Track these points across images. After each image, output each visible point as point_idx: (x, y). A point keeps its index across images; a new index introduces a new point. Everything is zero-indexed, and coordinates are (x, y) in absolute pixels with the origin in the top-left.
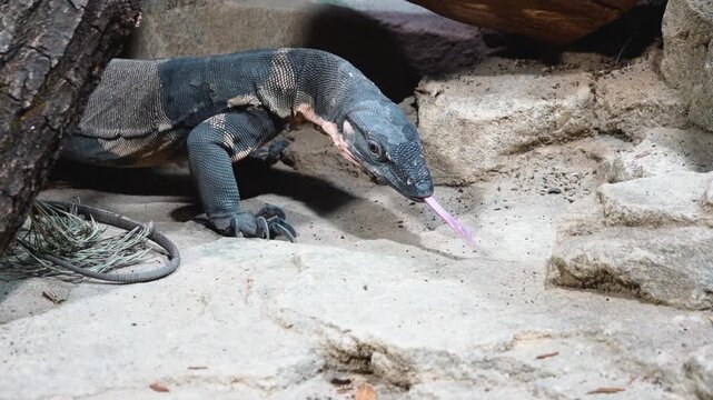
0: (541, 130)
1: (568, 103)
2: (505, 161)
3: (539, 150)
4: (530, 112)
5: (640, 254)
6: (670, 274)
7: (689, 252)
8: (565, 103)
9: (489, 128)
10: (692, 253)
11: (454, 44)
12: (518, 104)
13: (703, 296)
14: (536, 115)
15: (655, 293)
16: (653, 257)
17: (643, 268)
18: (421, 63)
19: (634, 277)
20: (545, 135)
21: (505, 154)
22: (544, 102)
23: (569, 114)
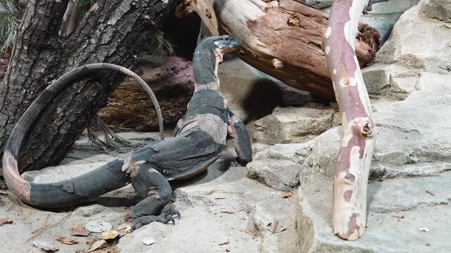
0: (309, 129)
1: (319, 120)
2: (294, 138)
3: (309, 136)
4: (304, 121)
5: (266, 167)
6: (274, 176)
7: (282, 169)
8: (318, 119)
9: (288, 125)
10: (283, 170)
11: (300, 96)
12: (300, 118)
13: (283, 186)
14: (306, 123)
15: (268, 183)
16: (269, 169)
17: (265, 173)
18: (288, 102)
19: (262, 176)
20: (310, 131)
21: (294, 135)
22: (311, 118)
23: (319, 124)
